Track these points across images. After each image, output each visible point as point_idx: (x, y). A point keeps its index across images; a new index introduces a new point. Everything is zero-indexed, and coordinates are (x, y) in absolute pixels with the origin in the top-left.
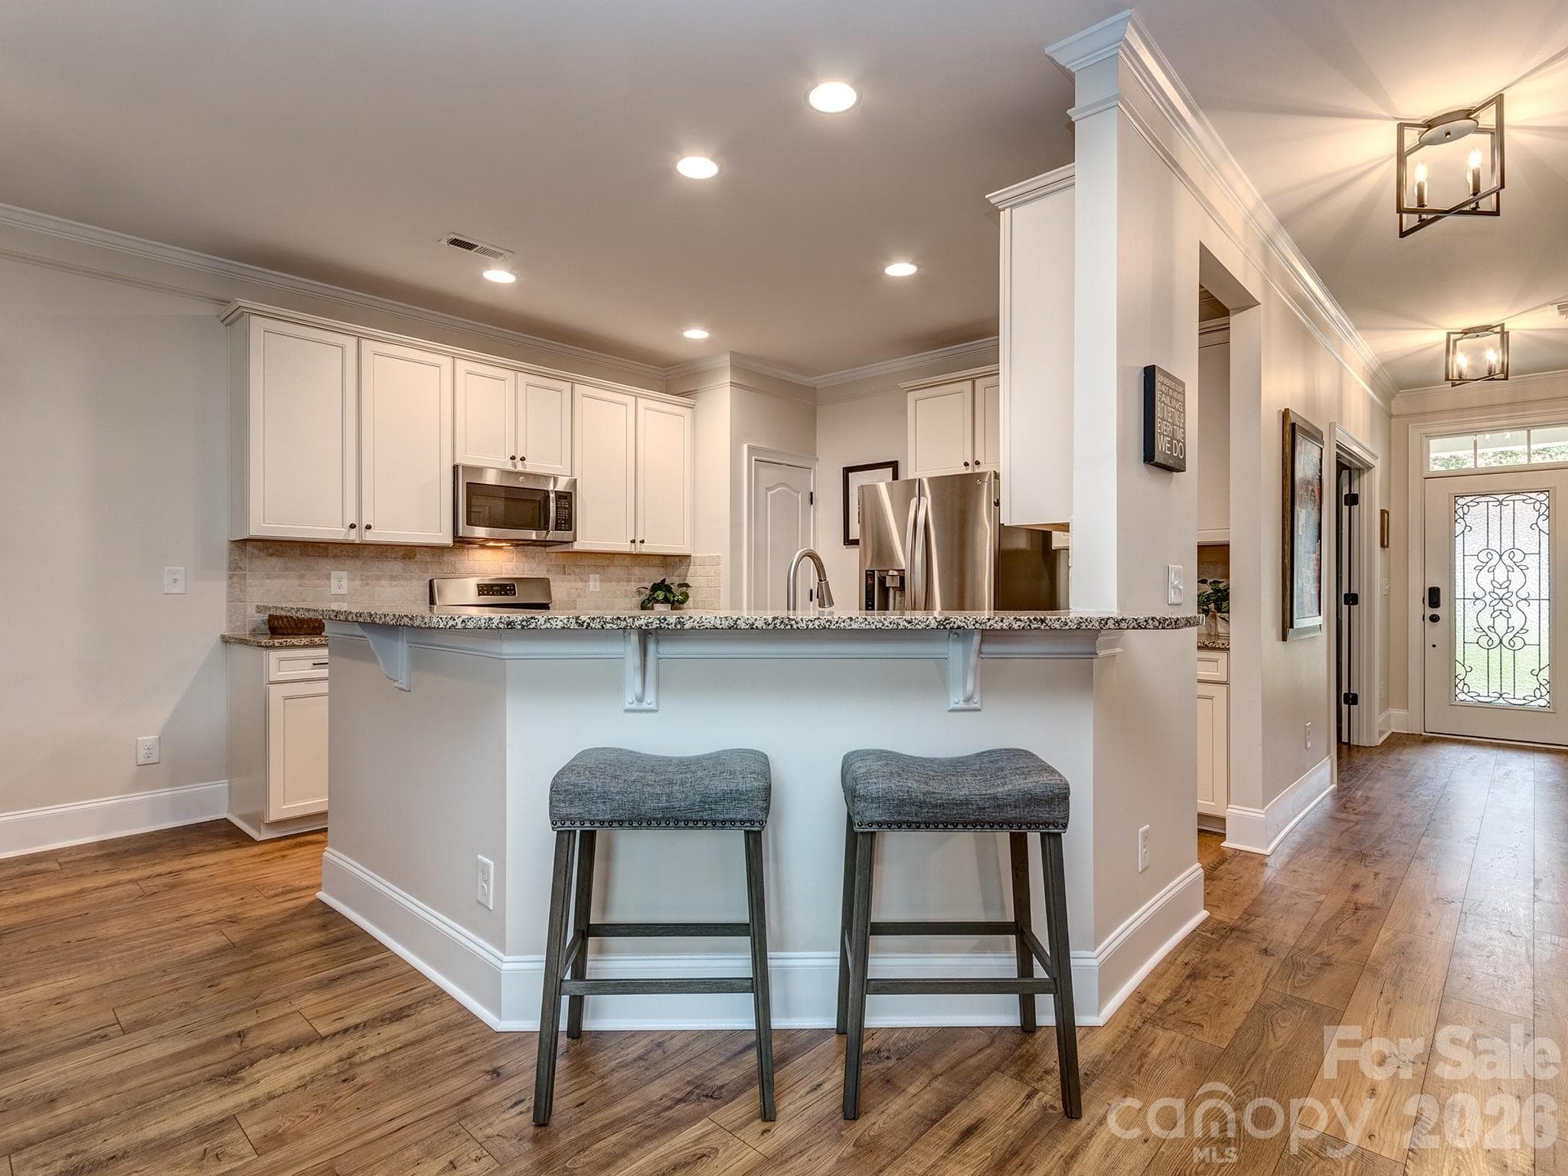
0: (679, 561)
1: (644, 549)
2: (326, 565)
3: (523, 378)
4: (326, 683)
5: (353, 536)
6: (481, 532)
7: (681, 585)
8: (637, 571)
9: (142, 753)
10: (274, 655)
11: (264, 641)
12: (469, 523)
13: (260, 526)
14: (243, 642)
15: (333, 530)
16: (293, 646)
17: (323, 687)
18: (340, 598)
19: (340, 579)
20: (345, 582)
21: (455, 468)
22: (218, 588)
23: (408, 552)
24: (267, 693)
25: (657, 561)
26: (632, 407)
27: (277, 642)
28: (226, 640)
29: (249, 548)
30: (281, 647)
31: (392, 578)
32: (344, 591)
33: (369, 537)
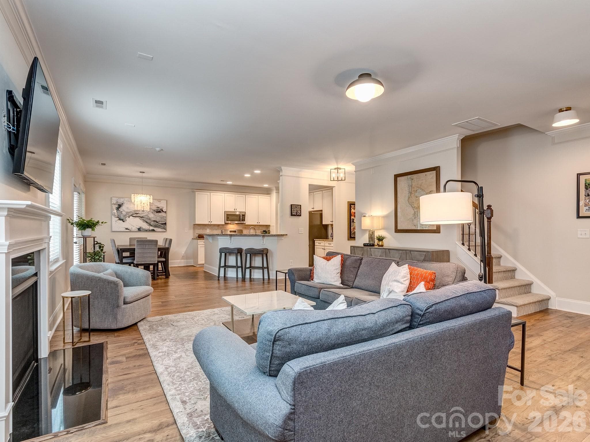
0: (268, 226)
1: (260, 224)
2: (206, 227)
3: (236, 195)
4: (204, 245)
5: (209, 223)
6: (229, 222)
7: (268, 231)
8: (261, 228)
9: (183, 255)
10: (199, 241)
11: (198, 239)
12: (227, 221)
13: (197, 222)
14: (195, 239)
15: (207, 223)
16: (201, 239)
17: (204, 246)
18: (208, 233)
19: (208, 230)
20: (209, 230)
21: (225, 212)
22: (191, 231)
23: (218, 225)
24: (198, 246)
25: (265, 226)
26: (257, 198)
27: (199, 239)
28: (193, 239)
29: (196, 225)
30: (200, 239)
31: (216, 230)
32: (209, 232)
33: (212, 223)
